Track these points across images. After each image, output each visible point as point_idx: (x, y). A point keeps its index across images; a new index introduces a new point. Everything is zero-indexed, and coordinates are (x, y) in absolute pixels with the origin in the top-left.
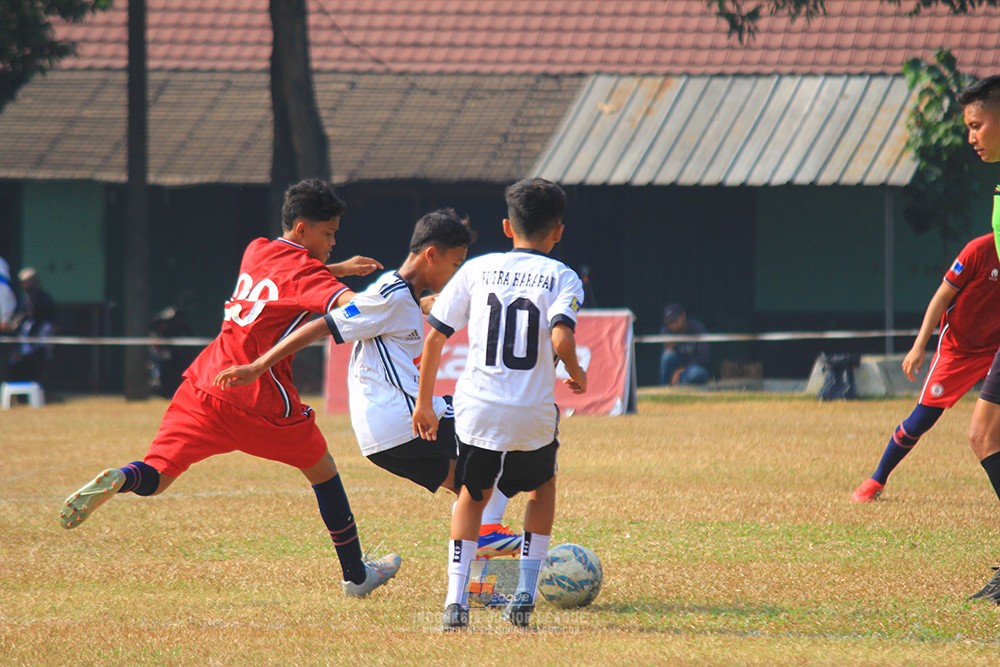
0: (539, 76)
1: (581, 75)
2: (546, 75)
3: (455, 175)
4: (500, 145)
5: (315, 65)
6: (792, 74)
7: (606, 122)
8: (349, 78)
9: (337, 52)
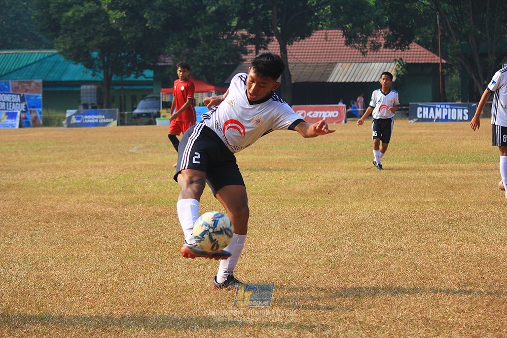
0: (328, 63)
1: (336, 63)
2: (330, 63)
3: (314, 81)
4: (322, 76)
5: (289, 62)
6: (374, 62)
7: (341, 71)
8: (294, 64)
9: (292, 60)
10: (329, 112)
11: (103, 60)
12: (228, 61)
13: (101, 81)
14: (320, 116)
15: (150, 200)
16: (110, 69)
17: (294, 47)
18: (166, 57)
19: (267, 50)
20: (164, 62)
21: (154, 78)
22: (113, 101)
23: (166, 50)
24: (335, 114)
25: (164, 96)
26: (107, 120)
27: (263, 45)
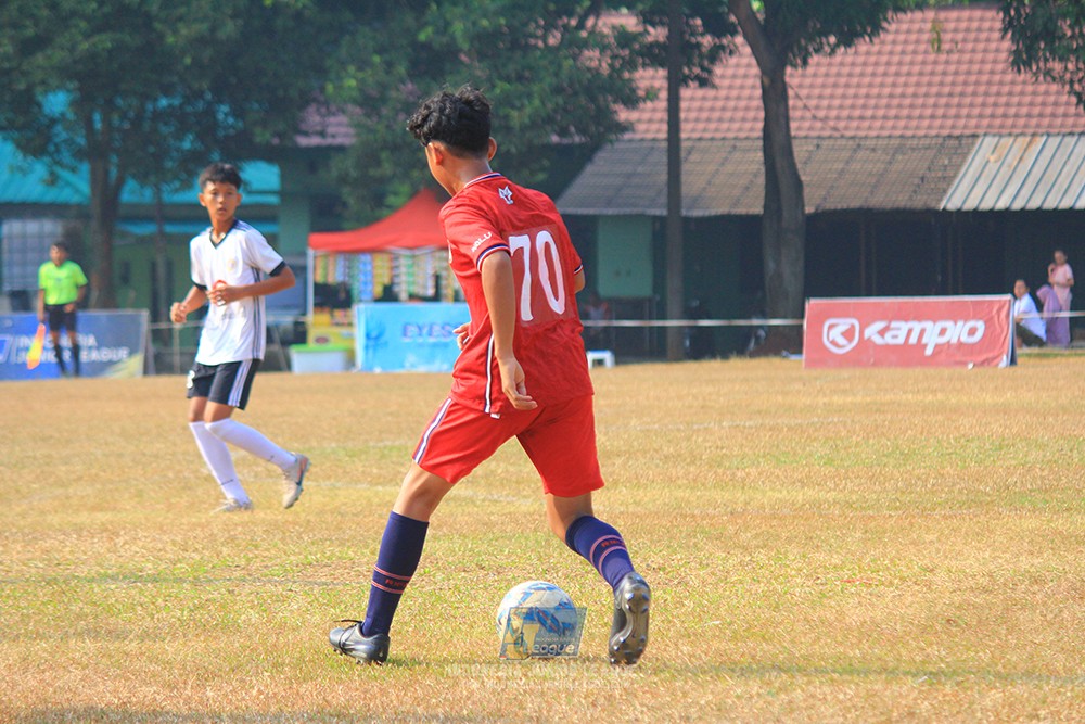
0: (944, 137)
1: (975, 136)
2: (950, 136)
3: (888, 205)
4: (918, 185)
5: (793, 133)
7: (993, 167)
8: (815, 142)
9: (807, 124)
10: (949, 324)
11: (89, 123)
12: (563, 132)
13: (79, 206)
14: (913, 340)
15: (301, 657)
16: (114, 159)
17: (815, 75)
18: (330, 113)
19: (714, 86)
20: (322, 134)
21: (281, 193)
22: (125, 279)
23: (330, 88)
24: (972, 332)
25: (321, 263)
26: (105, 355)
27: (697, 70)
